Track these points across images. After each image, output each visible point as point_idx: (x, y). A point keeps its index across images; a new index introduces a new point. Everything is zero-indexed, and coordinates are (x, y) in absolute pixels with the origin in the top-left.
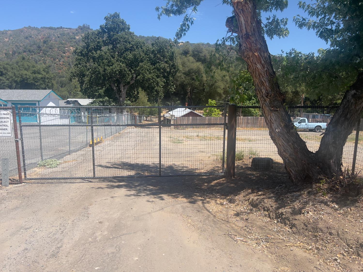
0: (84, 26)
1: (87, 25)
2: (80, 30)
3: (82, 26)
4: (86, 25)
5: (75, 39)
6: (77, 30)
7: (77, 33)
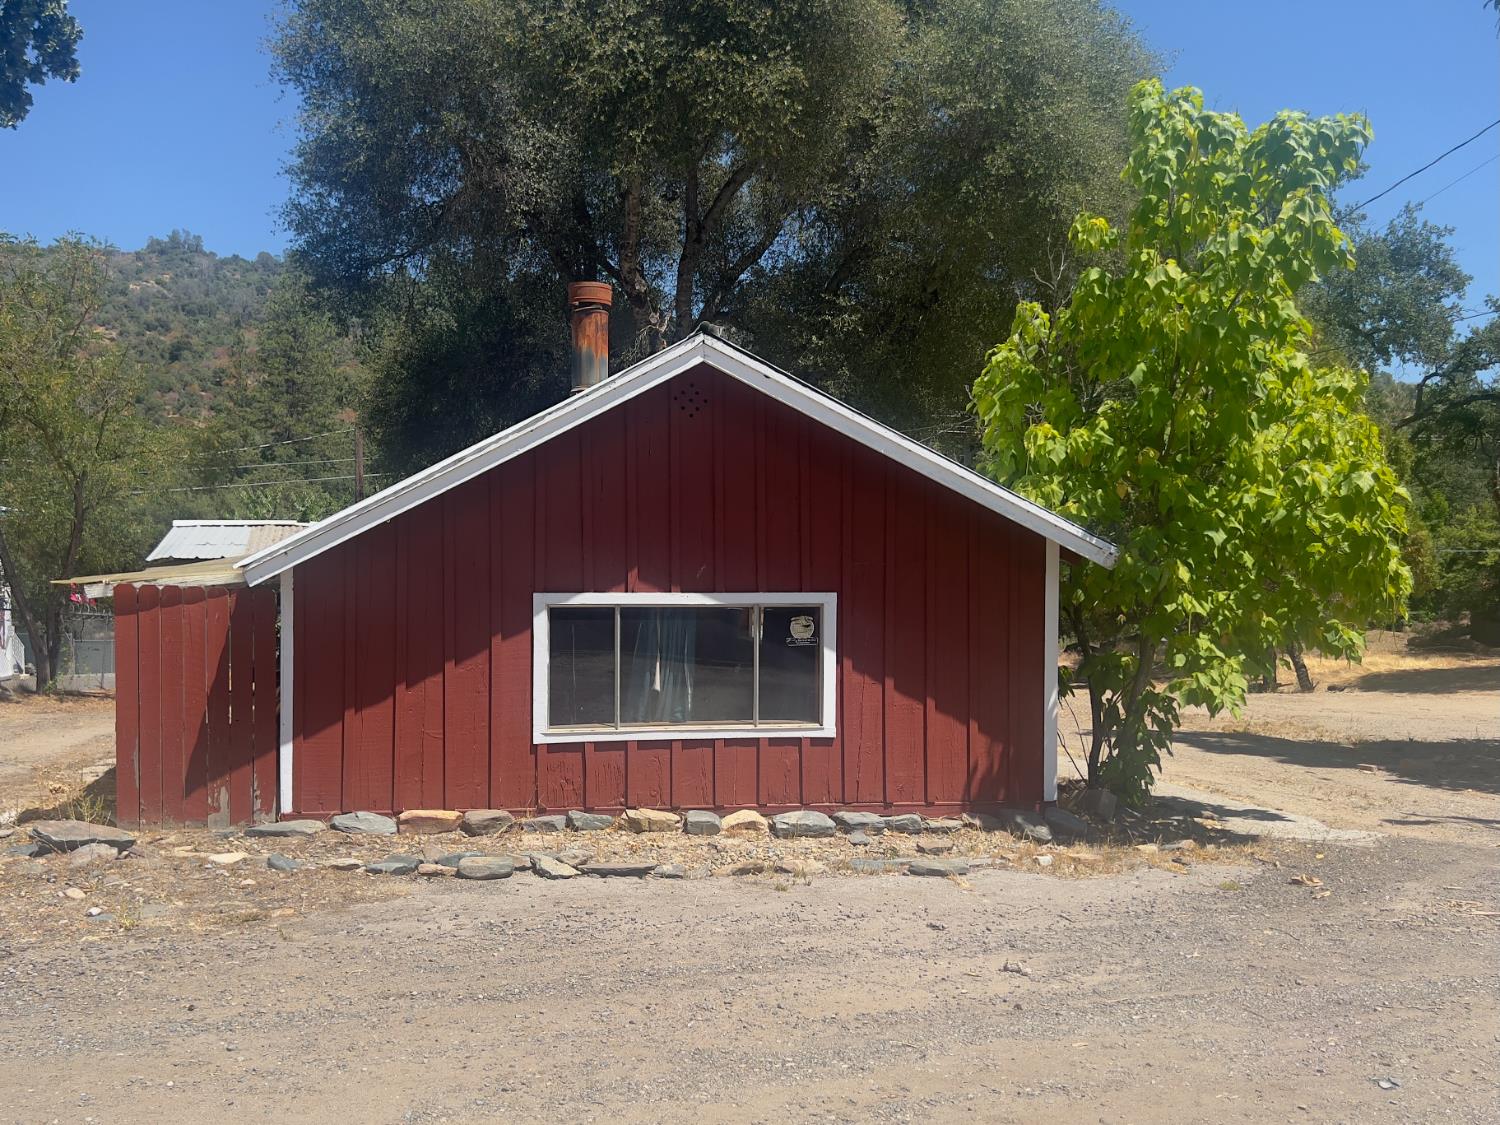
0: (174, 238)
1: (188, 233)
2: (154, 258)
3: (166, 240)
4: (182, 238)
5: (124, 293)
6: (138, 256)
7: (139, 271)
